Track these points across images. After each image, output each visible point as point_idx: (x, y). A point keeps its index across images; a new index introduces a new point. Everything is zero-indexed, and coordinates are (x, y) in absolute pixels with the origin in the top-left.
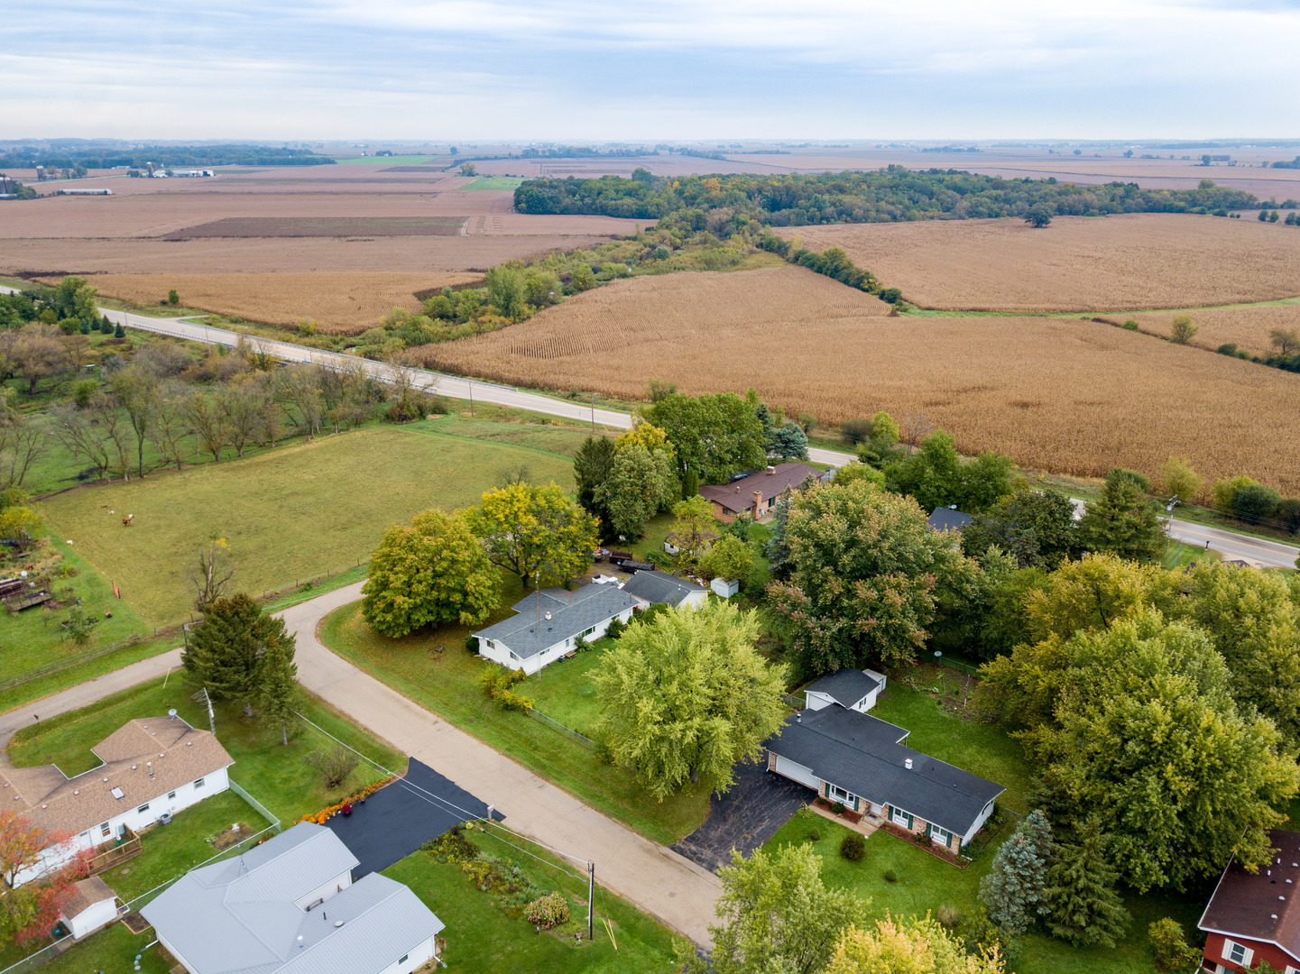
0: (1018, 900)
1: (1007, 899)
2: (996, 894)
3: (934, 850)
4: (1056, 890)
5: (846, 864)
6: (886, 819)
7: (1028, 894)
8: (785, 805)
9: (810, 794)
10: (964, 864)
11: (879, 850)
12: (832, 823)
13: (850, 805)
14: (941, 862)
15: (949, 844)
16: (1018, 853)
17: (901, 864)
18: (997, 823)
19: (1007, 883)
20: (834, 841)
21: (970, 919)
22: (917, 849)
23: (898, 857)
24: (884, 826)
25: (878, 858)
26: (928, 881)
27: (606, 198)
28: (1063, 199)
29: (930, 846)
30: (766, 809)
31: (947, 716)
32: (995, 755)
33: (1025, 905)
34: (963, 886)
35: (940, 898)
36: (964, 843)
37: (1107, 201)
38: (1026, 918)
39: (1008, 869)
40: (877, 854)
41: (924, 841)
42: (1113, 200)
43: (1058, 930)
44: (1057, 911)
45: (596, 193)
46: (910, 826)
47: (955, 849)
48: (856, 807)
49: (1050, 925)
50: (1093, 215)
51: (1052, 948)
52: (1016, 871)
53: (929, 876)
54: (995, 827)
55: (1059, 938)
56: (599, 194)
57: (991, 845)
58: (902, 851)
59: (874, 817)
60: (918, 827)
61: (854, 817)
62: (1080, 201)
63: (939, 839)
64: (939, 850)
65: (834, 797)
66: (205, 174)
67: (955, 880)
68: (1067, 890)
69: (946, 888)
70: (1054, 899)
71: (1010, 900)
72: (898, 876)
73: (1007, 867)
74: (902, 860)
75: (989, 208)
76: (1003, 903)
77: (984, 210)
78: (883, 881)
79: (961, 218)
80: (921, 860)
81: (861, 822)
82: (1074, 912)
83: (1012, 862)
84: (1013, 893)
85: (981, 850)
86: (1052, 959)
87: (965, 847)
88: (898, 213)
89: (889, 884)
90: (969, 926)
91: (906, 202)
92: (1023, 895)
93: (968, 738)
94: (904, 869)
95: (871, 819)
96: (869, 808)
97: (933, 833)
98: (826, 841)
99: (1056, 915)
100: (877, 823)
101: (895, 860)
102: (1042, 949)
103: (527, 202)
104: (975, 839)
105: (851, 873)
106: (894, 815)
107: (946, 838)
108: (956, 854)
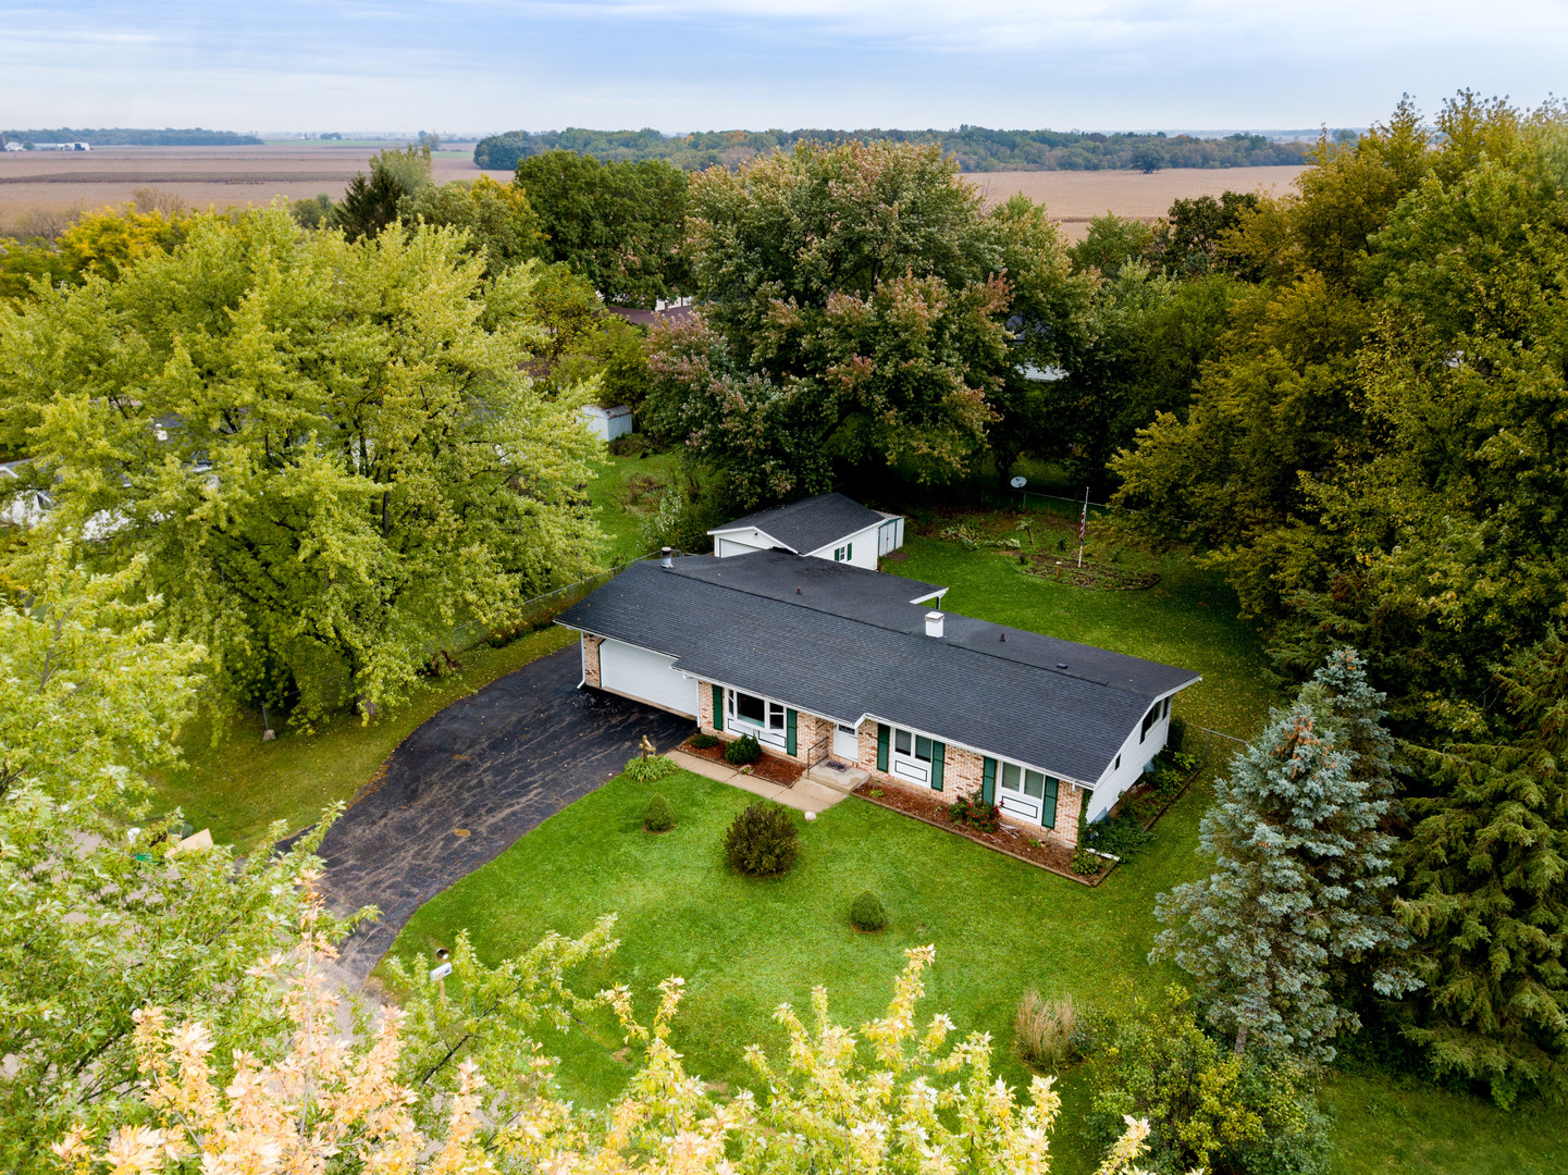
0: (1306, 949)
1: (1264, 946)
2: (1223, 930)
3: (1007, 839)
4: (1439, 904)
5: (737, 889)
6: (872, 769)
7: (1336, 927)
8: (599, 755)
9: (674, 729)
10: (1094, 870)
11: (842, 848)
12: (718, 787)
13: (773, 741)
14: (1026, 869)
15: (1049, 820)
16: (1299, 778)
17: (904, 881)
18: (1180, 768)
19: (1262, 888)
20: (713, 828)
21: (1132, 1029)
22: (956, 839)
23: (896, 864)
24: (864, 789)
25: (836, 867)
26: (986, 926)
27: (596, 149)
28: (1177, 150)
29: (996, 829)
30: (541, 768)
31: (1038, 580)
32: (1158, 641)
33: (1332, 966)
34: (1095, 932)
35: (1022, 971)
36: (1094, 814)
37: (1230, 152)
38: (1332, 1011)
39: (1268, 835)
40: (835, 856)
41: (978, 817)
42: (1237, 150)
43: (1454, 1052)
44: (1441, 982)
45: (581, 142)
46: (938, 783)
47: (1066, 834)
48: (792, 745)
49: (1417, 1034)
50: (1212, 167)
51: (1420, 1115)
52: (1295, 842)
53: (988, 909)
54: (1177, 778)
55: (1454, 1080)
56: (586, 145)
57: (1169, 822)
58: (916, 848)
59: (841, 767)
60: (960, 780)
61: (786, 773)
62: (1197, 151)
63: (1019, 808)
64: (1022, 840)
65: (736, 727)
66: (78, 147)
67: (1069, 916)
68: (1480, 902)
69: (1042, 942)
70: (1436, 939)
71: (1275, 946)
72: (892, 914)
73: (1262, 827)
74: (910, 872)
75: (1085, 159)
76: (1251, 958)
77: (1080, 161)
78: (844, 932)
79: (1051, 169)
80: (968, 866)
81: (802, 783)
82: (1511, 981)
83: (1279, 812)
84: (1286, 924)
85: (1143, 834)
86: (1433, 1156)
87: (1096, 826)
88: (972, 163)
89: (862, 940)
90: (1129, 1056)
91: (982, 152)
92: (1322, 930)
93: (1091, 615)
94: (914, 894)
95: (831, 773)
96: (825, 743)
97: (1001, 792)
98: (689, 833)
99: (1443, 997)
100: (847, 781)
101: (887, 871)
102: (1387, 1122)
103: (491, 154)
104: (1126, 807)
105: (748, 915)
106: (894, 755)
107: (1039, 802)
108: (1072, 845)
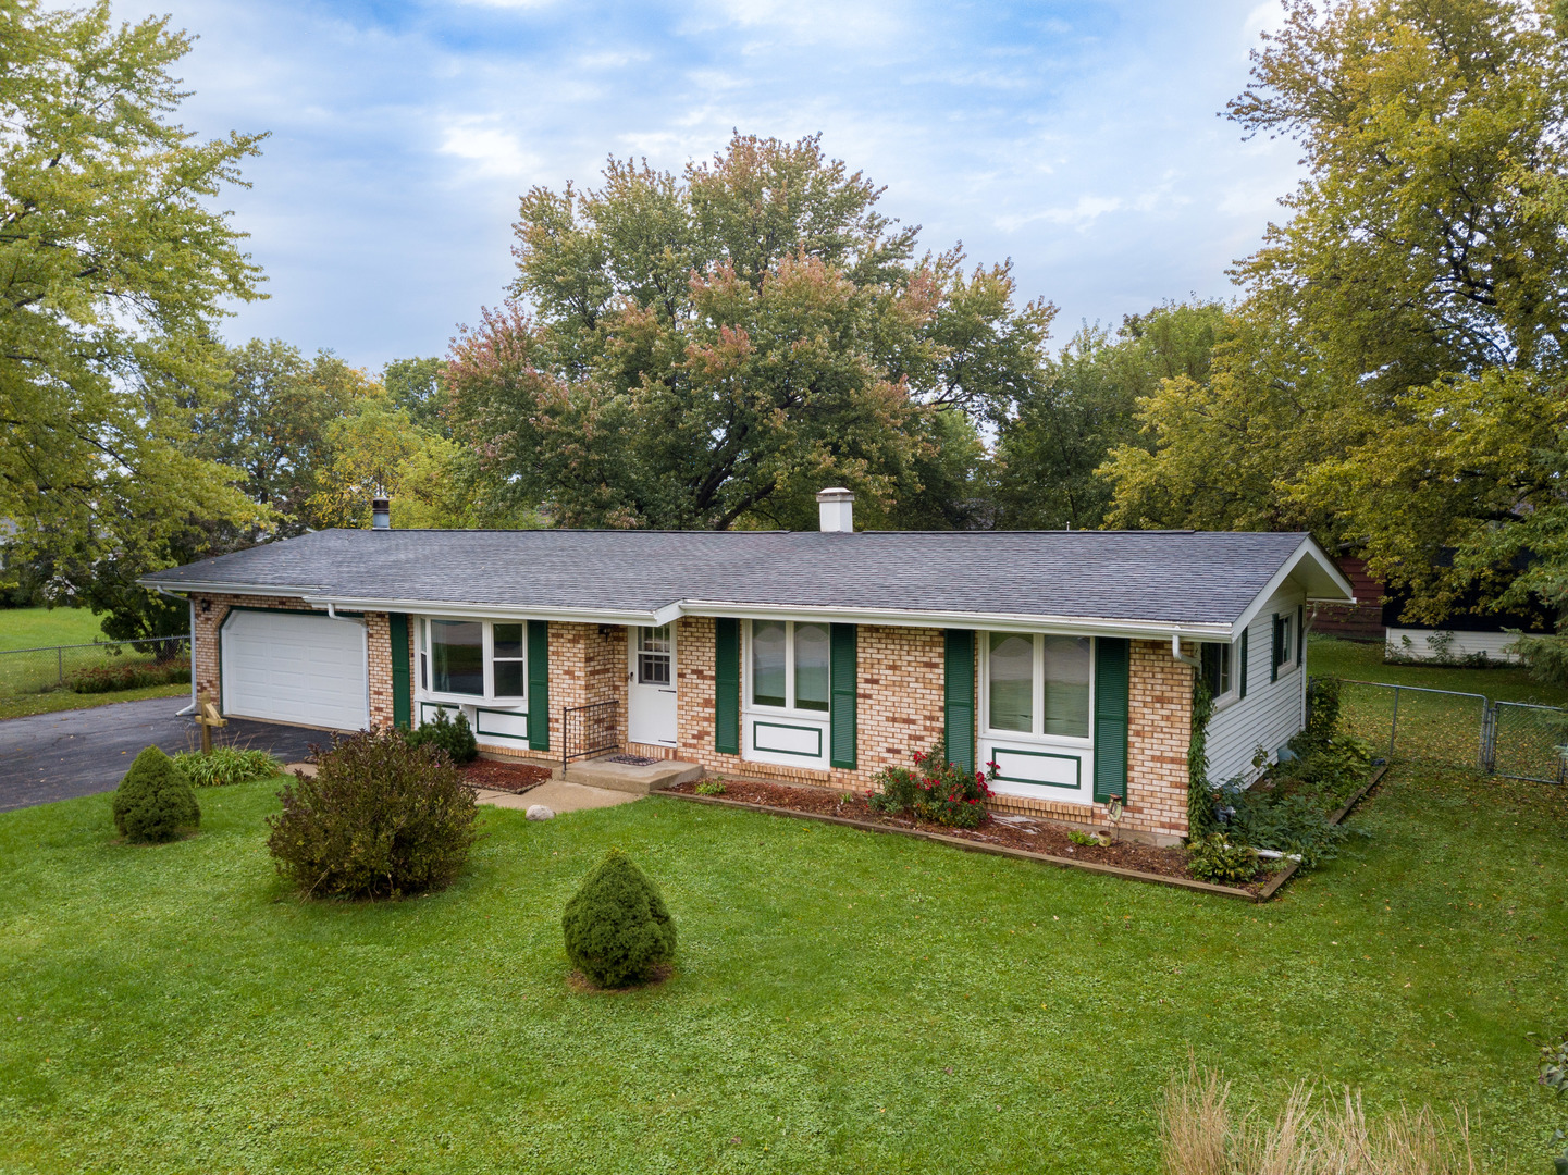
6: (706, 753)
13: (502, 727)
15: (1112, 780)
29: (983, 822)
46: (845, 751)
47: (1159, 813)
48: (538, 731)
59: (639, 761)
60: (895, 730)
61: (521, 776)
63: (1037, 771)
64: (1049, 836)
87: (1233, 794)
97: (989, 739)
106: (750, 712)
107: (1084, 746)
108: (1174, 838)
